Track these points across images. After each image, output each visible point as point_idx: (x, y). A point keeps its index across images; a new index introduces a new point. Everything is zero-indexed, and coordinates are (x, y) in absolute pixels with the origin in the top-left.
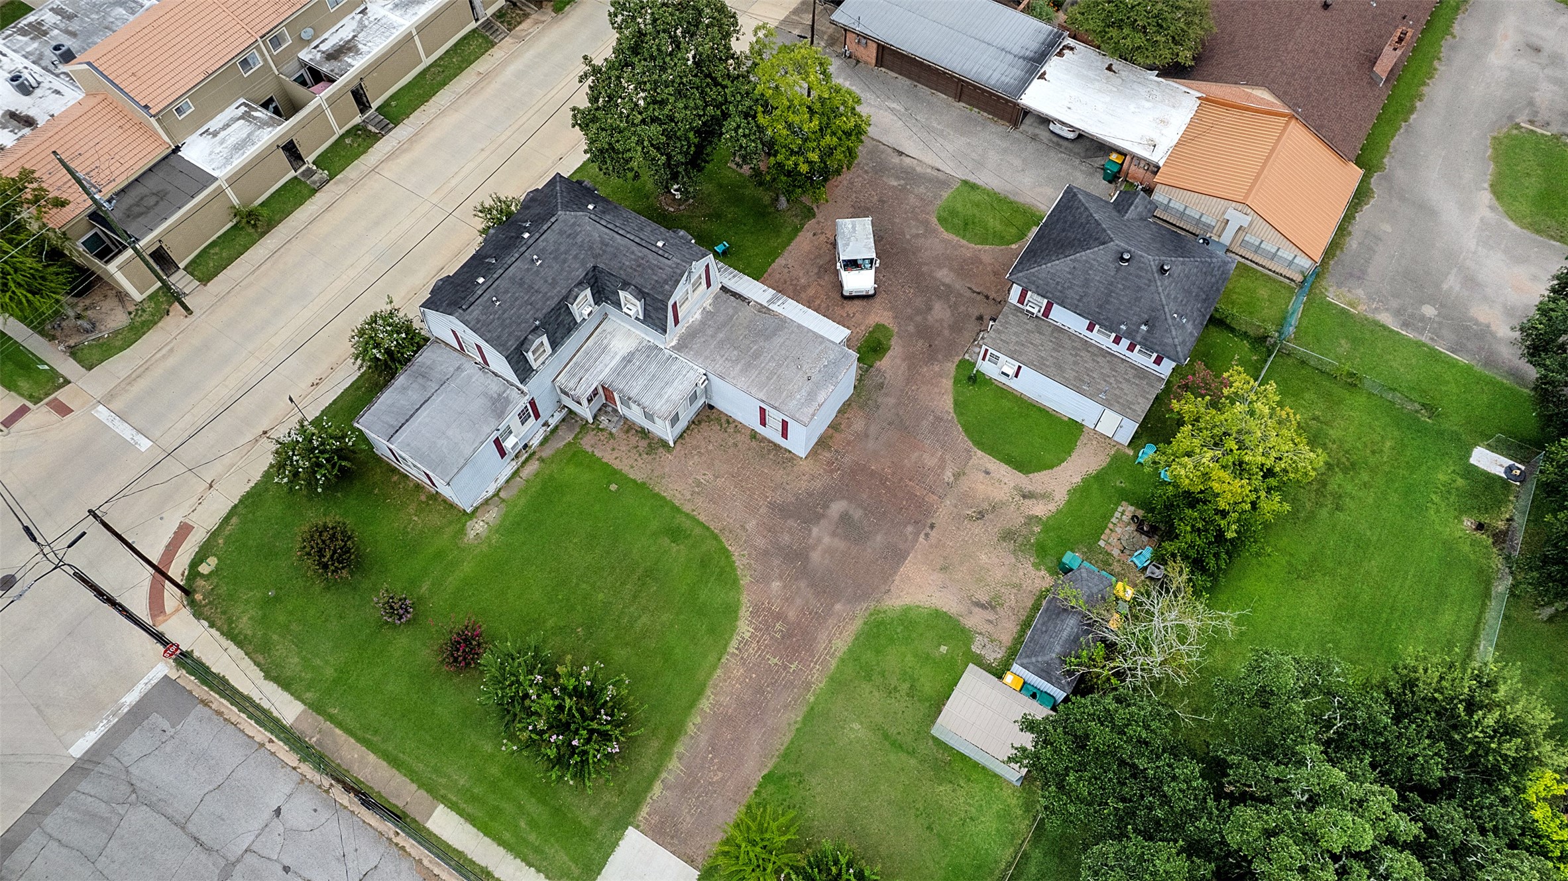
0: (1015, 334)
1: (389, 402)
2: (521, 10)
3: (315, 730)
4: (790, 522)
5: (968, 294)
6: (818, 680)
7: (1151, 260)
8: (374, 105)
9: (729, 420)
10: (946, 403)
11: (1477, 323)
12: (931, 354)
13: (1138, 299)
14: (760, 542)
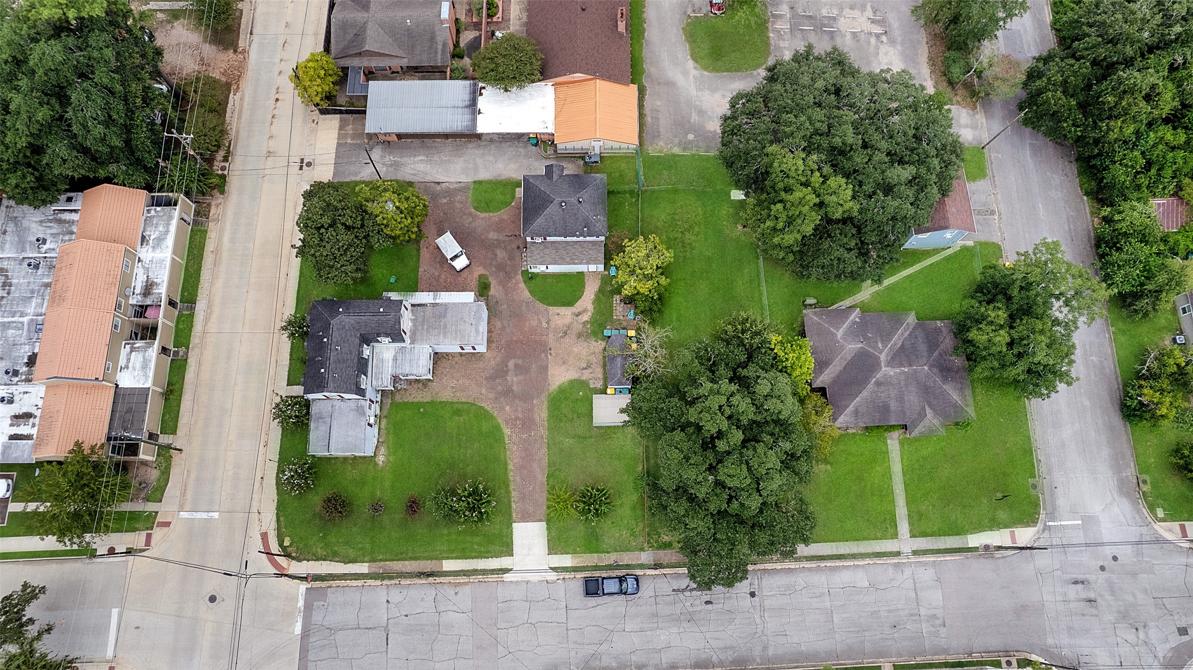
0: (538, 254)
1: (315, 437)
2: (204, 203)
3: (378, 567)
4: (498, 381)
5: (507, 239)
6: (544, 432)
7: (573, 200)
8: (178, 301)
9: (447, 354)
10: (527, 294)
11: (711, 132)
12: (509, 276)
13: (577, 219)
14: (491, 396)
